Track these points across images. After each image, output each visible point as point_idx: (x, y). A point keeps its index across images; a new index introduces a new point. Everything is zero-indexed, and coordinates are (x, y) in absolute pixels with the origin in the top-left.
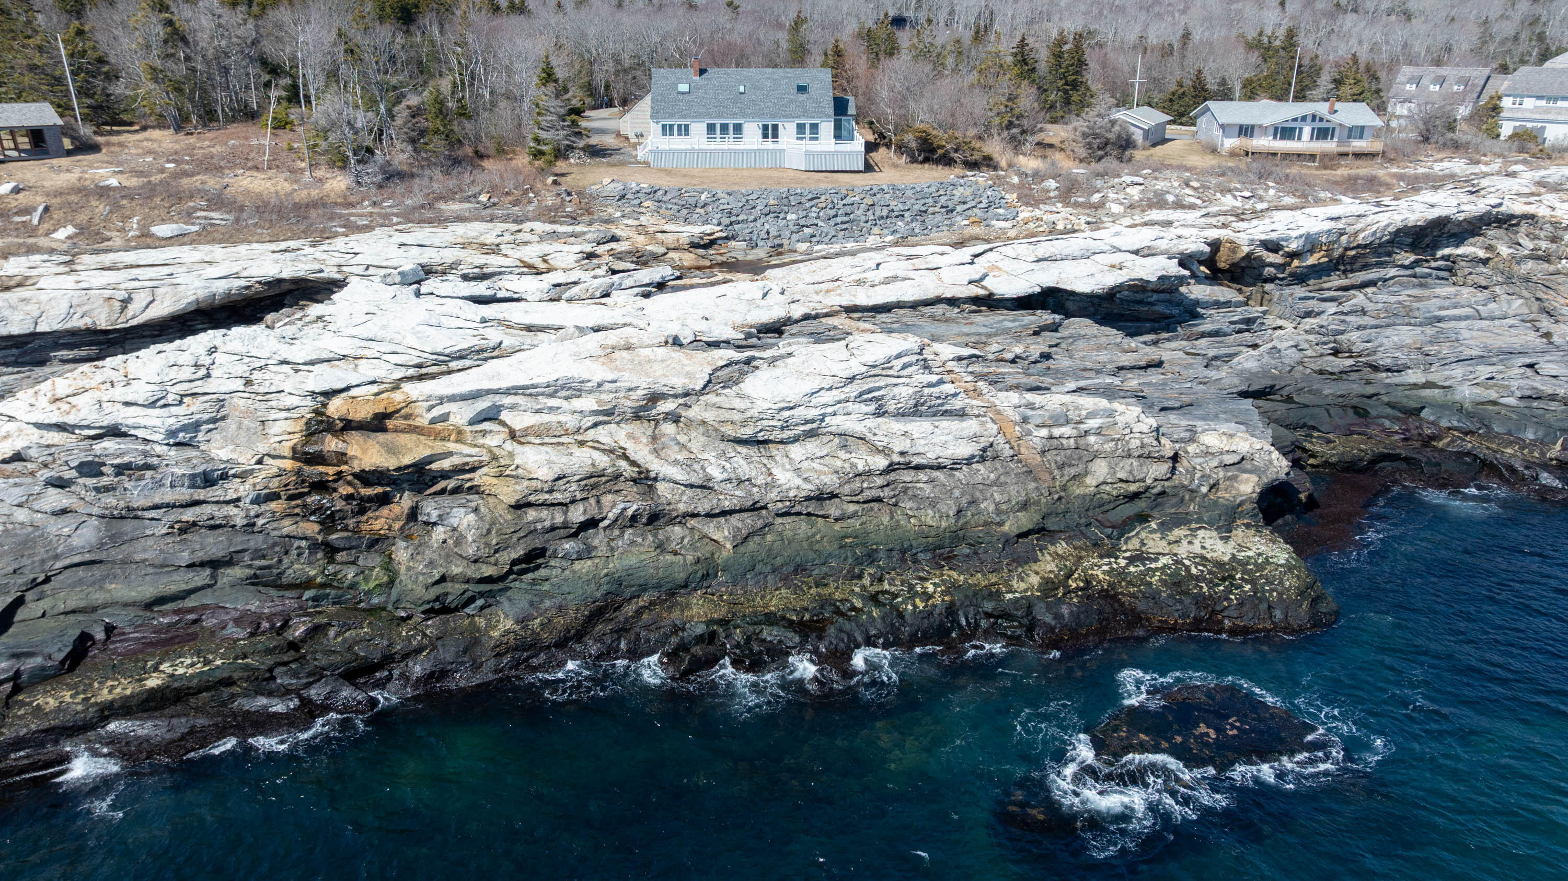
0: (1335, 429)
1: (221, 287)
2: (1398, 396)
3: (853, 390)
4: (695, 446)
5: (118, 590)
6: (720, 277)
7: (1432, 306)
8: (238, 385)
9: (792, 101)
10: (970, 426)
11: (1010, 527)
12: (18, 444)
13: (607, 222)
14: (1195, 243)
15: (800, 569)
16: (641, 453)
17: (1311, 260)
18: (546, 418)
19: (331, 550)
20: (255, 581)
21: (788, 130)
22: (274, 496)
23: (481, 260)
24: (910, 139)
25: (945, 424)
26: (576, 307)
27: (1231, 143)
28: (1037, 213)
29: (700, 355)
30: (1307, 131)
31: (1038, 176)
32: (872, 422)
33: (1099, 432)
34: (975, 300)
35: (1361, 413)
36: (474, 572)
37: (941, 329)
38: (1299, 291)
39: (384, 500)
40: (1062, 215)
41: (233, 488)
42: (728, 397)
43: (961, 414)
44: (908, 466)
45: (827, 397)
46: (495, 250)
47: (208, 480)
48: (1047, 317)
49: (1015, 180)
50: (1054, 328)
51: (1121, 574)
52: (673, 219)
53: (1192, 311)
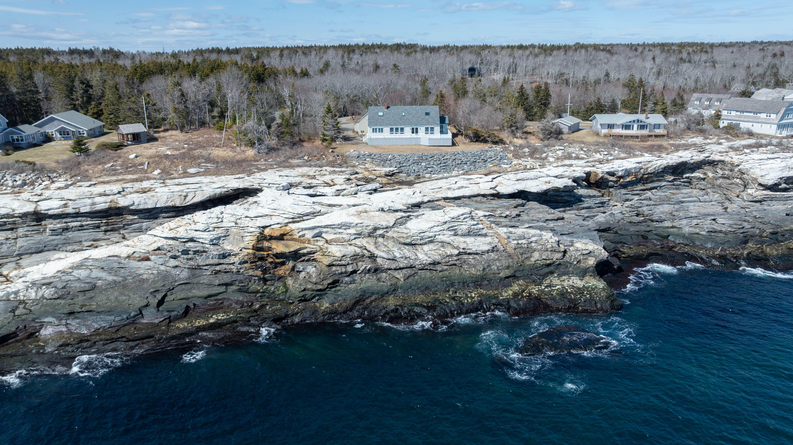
0: (634, 243)
1: (218, 191)
2: (660, 231)
3: (446, 226)
4: (390, 246)
5: (196, 292)
6: (397, 187)
7: (680, 197)
8: (233, 224)
9: (423, 118)
10: (488, 239)
11: (502, 275)
12: (159, 244)
13: (354, 166)
14: (579, 172)
15: (427, 288)
16: (372, 248)
17: (628, 179)
18: (338, 236)
19: (265, 281)
20: (240, 291)
21: (422, 130)
22: (246, 262)
23: (310, 181)
24: (470, 132)
25: (479, 238)
26: (345, 198)
27: (605, 131)
28: (520, 162)
29: (391, 214)
30: (635, 126)
31: (521, 147)
32: (452, 238)
33: (536, 242)
34: (493, 195)
35: (645, 238)
36: (315, 287)
37: (479, 205)
38: (623, 191)
39: (283, 264)
40: (529, 162)
41: (232, 259)
42: (401, 229)
43: (485, 235)
44: (466, 253)
45: (436, 229)
46: (314, 177)
47: (224, 256)
48: (520, 201)
49: (512, 148)
50: (523, 205)
51: (543, 291)
52: (378, 165)
53: (579, 199)
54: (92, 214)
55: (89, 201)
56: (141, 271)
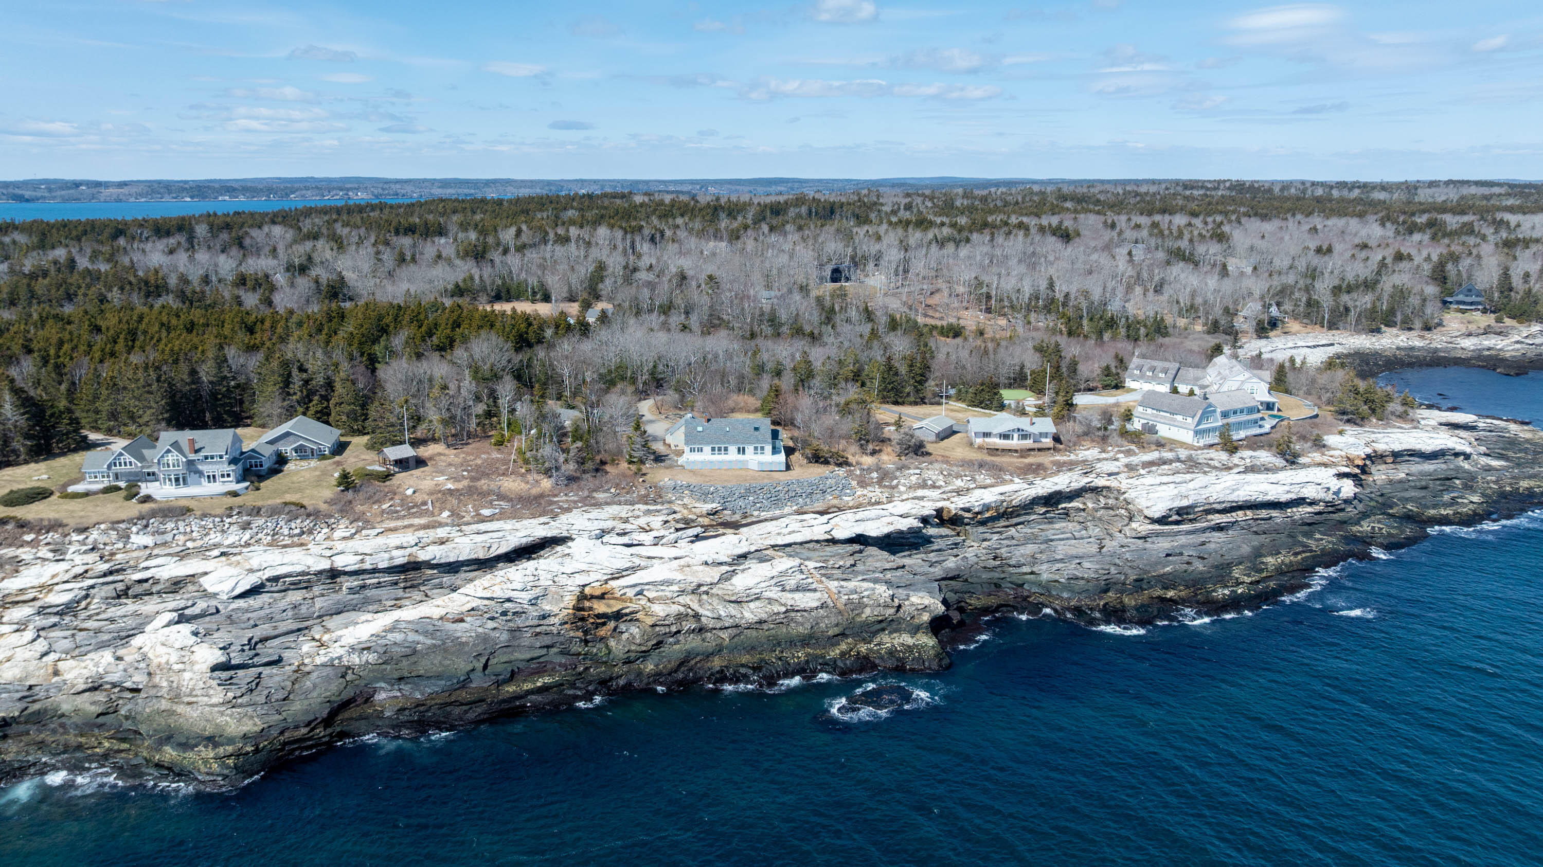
0: (983, 593)
1: (524, 541)
2: (1014, 579)
3: (773, 582)
4: (715, 604)
5: (518, 655)
6: (721, 531)
7: (1050, 534)
8: (551, 583)
9: (751, 435)
10: (818, 595)
11: (831, 633)
12: (474, 605)
13: (670, 502)
14: (928, 509)
15: (753, 648)
16: (695, 606)
17: (987, 515)
18: (660, 593)
19: (586, 642)
20: (562, 653)
21: (750, 449)
22: (566, 623)
23: (624, 526)
24: (808, 452)
25: (808, 594)
26: (664, 548)
27: (979, 441)
28: (865, 492)
29: (716, 569)
30: (1016, 436)
31: (869, 470)
32: (780, 594)
33: (868, 597)
34: (827, 541)
35: (998, 586)
36: (639, 649)
37: (811, 554)
38: (981, 529)
39: (604, 624)
40: (875, 493)
41: (552, 620)
42: (726, 585)
43: (815, 590)
44: (793, 610)
45: (763, 585)
46: (626, 521)
47: (544, 617)
48: (857, 547)
49: (858, 472)
50: (861, 552)
51: (871, 650)
52: (698, 500)
53: (928, 540)
54: (390, 570)
55: (387, 556)
56: (459, 634)
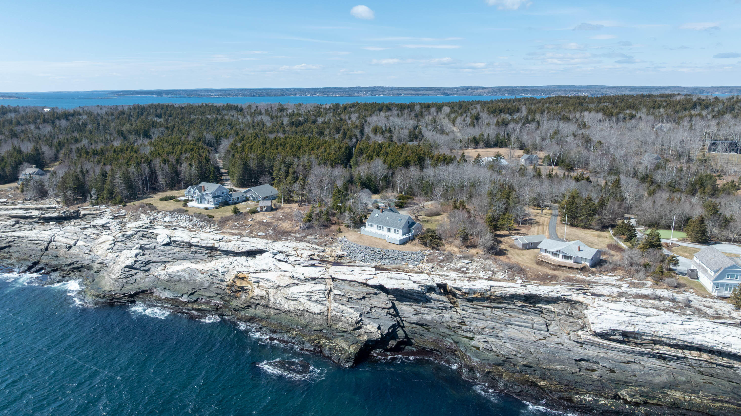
1: (252, 248)
3: (306, 294)
5: (206, 293)
7: (514, 320)
9: (396, 223)
10: (323, 307)
11: (314, 328)
13: (328, 247)
16: (271, 295)
17: (473, 296)
18: (264, 285)
19: (231, 297)
21: (392, 230)
23: (292, 252)
25: (319, 305)
29: (291, 280)
30: (561, 255)
31: (443, 254)
32: (306, 301)
33: (345, 317)
34: (362, 283)
35: (444, 338)
36: (241, 306)
38: (466, 303)
39: (239, 291)
42: (288, 289)
45: (301, 294)
46: (297, 251)
47: (223, 281)
50: (376, 294)
51: (326, 344)
52: (343, 249)
53: (428, 300)
55: (207, 242)
56: (198, 279)
